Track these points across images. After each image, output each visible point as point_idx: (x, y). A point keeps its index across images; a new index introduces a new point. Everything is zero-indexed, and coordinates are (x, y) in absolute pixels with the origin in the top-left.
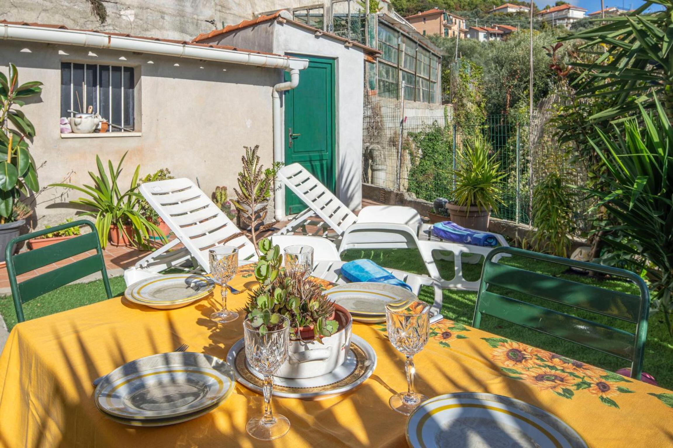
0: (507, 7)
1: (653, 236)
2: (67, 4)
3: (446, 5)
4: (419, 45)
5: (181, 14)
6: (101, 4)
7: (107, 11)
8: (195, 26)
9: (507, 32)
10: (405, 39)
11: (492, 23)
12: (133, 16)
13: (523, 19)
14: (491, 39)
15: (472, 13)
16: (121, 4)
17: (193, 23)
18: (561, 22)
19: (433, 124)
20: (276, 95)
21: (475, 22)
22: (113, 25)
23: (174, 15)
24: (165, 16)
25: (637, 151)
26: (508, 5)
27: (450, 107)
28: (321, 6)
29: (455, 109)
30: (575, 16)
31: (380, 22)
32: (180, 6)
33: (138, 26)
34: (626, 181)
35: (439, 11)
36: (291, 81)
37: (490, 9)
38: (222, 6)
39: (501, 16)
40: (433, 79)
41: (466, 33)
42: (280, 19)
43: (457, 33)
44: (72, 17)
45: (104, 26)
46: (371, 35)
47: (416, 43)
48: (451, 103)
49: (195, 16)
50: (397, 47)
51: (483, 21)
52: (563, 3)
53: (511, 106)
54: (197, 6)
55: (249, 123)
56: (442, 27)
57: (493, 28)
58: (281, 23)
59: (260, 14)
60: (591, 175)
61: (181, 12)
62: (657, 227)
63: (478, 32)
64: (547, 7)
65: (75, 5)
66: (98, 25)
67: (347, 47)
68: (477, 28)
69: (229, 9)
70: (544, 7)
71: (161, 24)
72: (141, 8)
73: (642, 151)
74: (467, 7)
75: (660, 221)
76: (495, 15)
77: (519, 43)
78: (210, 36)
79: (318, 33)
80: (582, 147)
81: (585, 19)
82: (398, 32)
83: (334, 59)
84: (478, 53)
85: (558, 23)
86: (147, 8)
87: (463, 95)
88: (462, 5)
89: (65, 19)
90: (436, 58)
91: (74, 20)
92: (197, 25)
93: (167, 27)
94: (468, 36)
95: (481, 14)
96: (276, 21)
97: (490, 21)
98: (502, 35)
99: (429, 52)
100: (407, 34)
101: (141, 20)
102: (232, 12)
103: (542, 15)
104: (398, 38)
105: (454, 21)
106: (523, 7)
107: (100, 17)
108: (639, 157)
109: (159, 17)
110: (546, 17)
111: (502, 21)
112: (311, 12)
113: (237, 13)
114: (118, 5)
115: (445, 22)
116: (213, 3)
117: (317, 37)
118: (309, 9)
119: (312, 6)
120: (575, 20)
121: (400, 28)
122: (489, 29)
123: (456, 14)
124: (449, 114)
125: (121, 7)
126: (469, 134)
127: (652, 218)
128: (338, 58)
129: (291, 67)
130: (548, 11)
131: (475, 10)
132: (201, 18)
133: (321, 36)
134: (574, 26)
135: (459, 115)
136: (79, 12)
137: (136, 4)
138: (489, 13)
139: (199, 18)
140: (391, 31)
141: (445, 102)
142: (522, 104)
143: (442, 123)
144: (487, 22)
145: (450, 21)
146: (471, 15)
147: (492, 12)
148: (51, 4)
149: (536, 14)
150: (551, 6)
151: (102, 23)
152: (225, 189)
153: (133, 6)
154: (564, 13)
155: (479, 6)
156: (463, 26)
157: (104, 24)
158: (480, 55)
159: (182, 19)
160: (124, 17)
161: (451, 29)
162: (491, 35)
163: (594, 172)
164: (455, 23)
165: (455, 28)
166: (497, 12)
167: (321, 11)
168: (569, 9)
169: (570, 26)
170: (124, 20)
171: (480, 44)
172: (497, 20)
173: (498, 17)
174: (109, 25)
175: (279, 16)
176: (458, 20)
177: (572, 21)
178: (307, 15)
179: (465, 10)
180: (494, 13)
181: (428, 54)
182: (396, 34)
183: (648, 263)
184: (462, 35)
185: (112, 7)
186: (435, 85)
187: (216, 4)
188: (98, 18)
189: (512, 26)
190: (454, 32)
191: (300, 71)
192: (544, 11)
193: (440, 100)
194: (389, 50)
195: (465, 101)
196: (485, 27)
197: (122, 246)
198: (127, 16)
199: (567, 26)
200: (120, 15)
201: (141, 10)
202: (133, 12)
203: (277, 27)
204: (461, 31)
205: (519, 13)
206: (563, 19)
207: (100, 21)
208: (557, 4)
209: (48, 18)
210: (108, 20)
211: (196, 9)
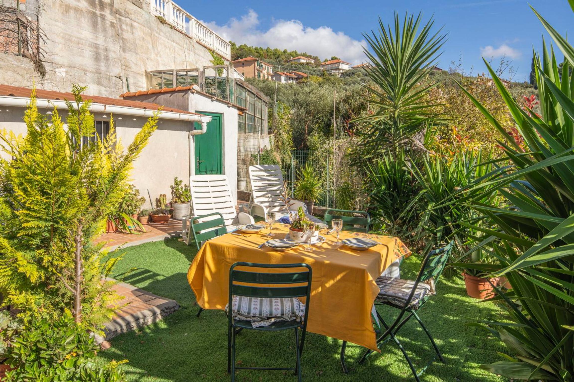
0: (300, 58)
1: (388, 208)
2: (16, 63)
3: (258, 54)
4: (257, 96)
5: (98, 72)
6: (42, 64)
7: (46, 69)
8: (108, 80)
9: (300, 77)
10: (249, 93)
11: (290, 69)
12: (65, 73)
13: (310, 68)
14: (289, 82)
15: (276, 62)
16: (56, 64)
17: (106, 78)
18: (335, 71)
19: (264, 148)
20: (191, 137)
21: (278, 68)
22: (51, 80)
23: (93, 73)
24: (87, 73)
25: (383, 173)
26: (301, 57)
27: (272, 136)
28: (197, 70)
29: (275, 137)
30: (343, 68)
31: (237, 84)
32: (98, 65)
33: (68, 80)
34: (378, 186)
35: (253, 58)
36: (202, 129)
37: (289, 59)
38: (126, 66)
39: (296, 65)
40: (263, 118)
41: (272, 76)
42: (193, 91)
43: (266, 77)
44: (20, 73)
45: (44, 80)
46: (231, 92)
47: (255, 95)
48: (274, 133)
49: (108, 73)
50: (244, 99)
51: (283, 68)
52: (336, 58)
53: (309, 134)
54: (109, 66)
55: (176, 155)
56: (256, 71)
57: (291, 73)
58: (193, 93)
59: (151, 72)
60: (363, 183)
61: (98, 71)
62: (390, 204)
63: (280, 76)
64: (326, 61)
65: (22, 64)
66: (40, 79)
67: (229, 107)
68: (280, 73)
69: (130, 68)
70: (324, 60)
71: (84, 78)
72: (70, 67)
73: (385, 174)
74: (272, 56)
75: (390, 201)
76: (292, 64)
77: (312, 90)
78: (136, 95)
79: (213, 99)
80: (359, 169)
81: (349, 70)
82: (246, 89)
83: (221, 114)
84: (282, 93)
85: (333, 72)
86: (74, 67)
87: (281, 128)
88: (269, 55)
89: (15, 75)
90: (265, 104)
91: (22, 76)
92: (109, 80)
93: (89, 81)
94: (274, 79)
95: (283, 62)
96: (190, 92)
97: (289, 68)
98: (296, 79)
99: (261, 100)
100: (250, 90)
101: (70, 75)
102: (132, 70)
103: (323, 66)
104: (245, 92)
105: (264, 67)
106: (310, 59)
107: (41, 74)
108: (384, 176)
109: (83, 74)
110: (326, 67)
111: (296, 69)
112: (190, 73)
113: (135, 71)
114: (54, 64)
115: (258, 67)
116: (120, 64)
117: (212, 101)
118: (188, 71)
119: (190, 69)
120: (344, 71)
121: (247, 86)
122: (288, 74)
123: (265, 61)
124: (272, 141)
125: (56, 66)
126: (284, 154)
127: (387, 200)
128: (223, 113)
129: (202, 121)
130: (327, 63)
131: (279, 59)
132: (112, 74)
133: (215, 100)
134: (343, 75)
135: (278, 141)
136: (25, 69)
137: (66, 64)
138: (288, 62)
139: (111, 75)
140: (242, 88)
141: (269, 133)
142: (315, 133)
143: (268, 148)
144: (286, 69)
145: (261, 66)
146: (275, 63)
147: (289, 61)
148: (5, 63)
149: (318, 64)
150: (328, 60)
151: (43, 78)
152: (165, 196)
153: (64, 65)
154: (336, 65)
155: (281, 56)
156: (271, 71)
157: (44, 79)
158: (284, 94)
159: (99, 75)
160: (58, 74)
161: (262, 73)
162: (290, 78)
163: (364, 181)
164: (265, 69)
165: (265, 72)
166: (293, 62)
167: (195, 73)
168: (340, 63)
169: (340, 75)
170: (58, 76)
171: (283, 85)
172: (293, 68)
173: (294, 65)
174: (48, 79)
175: (193, 88)
176: (267, 67)
177: (341, 71)
178: (186, 75)
179: (271, 58)
180: (291, 62)
181: (260, 101)
182: (244, 90)
183: (387, 221)
184: (270, 78)
185: (49, 66)
186: (264, 121)
187: (122, 65)
188: (39, 74)
189: (303, 72)
190: (264, 75)
191: (207, 123)
192: (324, 63)
193: (267, 132)
194: (241, 100)
195: (281, 132)
196: (286, 73)
197: (112, 233)
198: (60, 73)
199: (338, 75)
200: (55, 72)
201: (70, 69)
202: (64, 70)
203: (191, 95)
204: (268, 74)
205: (308, 64)
206: (336, 69)
207: (41, 76)
208: (332, 59)
209: (3, 73)
210: (47, 76)
211: (108, 68)
